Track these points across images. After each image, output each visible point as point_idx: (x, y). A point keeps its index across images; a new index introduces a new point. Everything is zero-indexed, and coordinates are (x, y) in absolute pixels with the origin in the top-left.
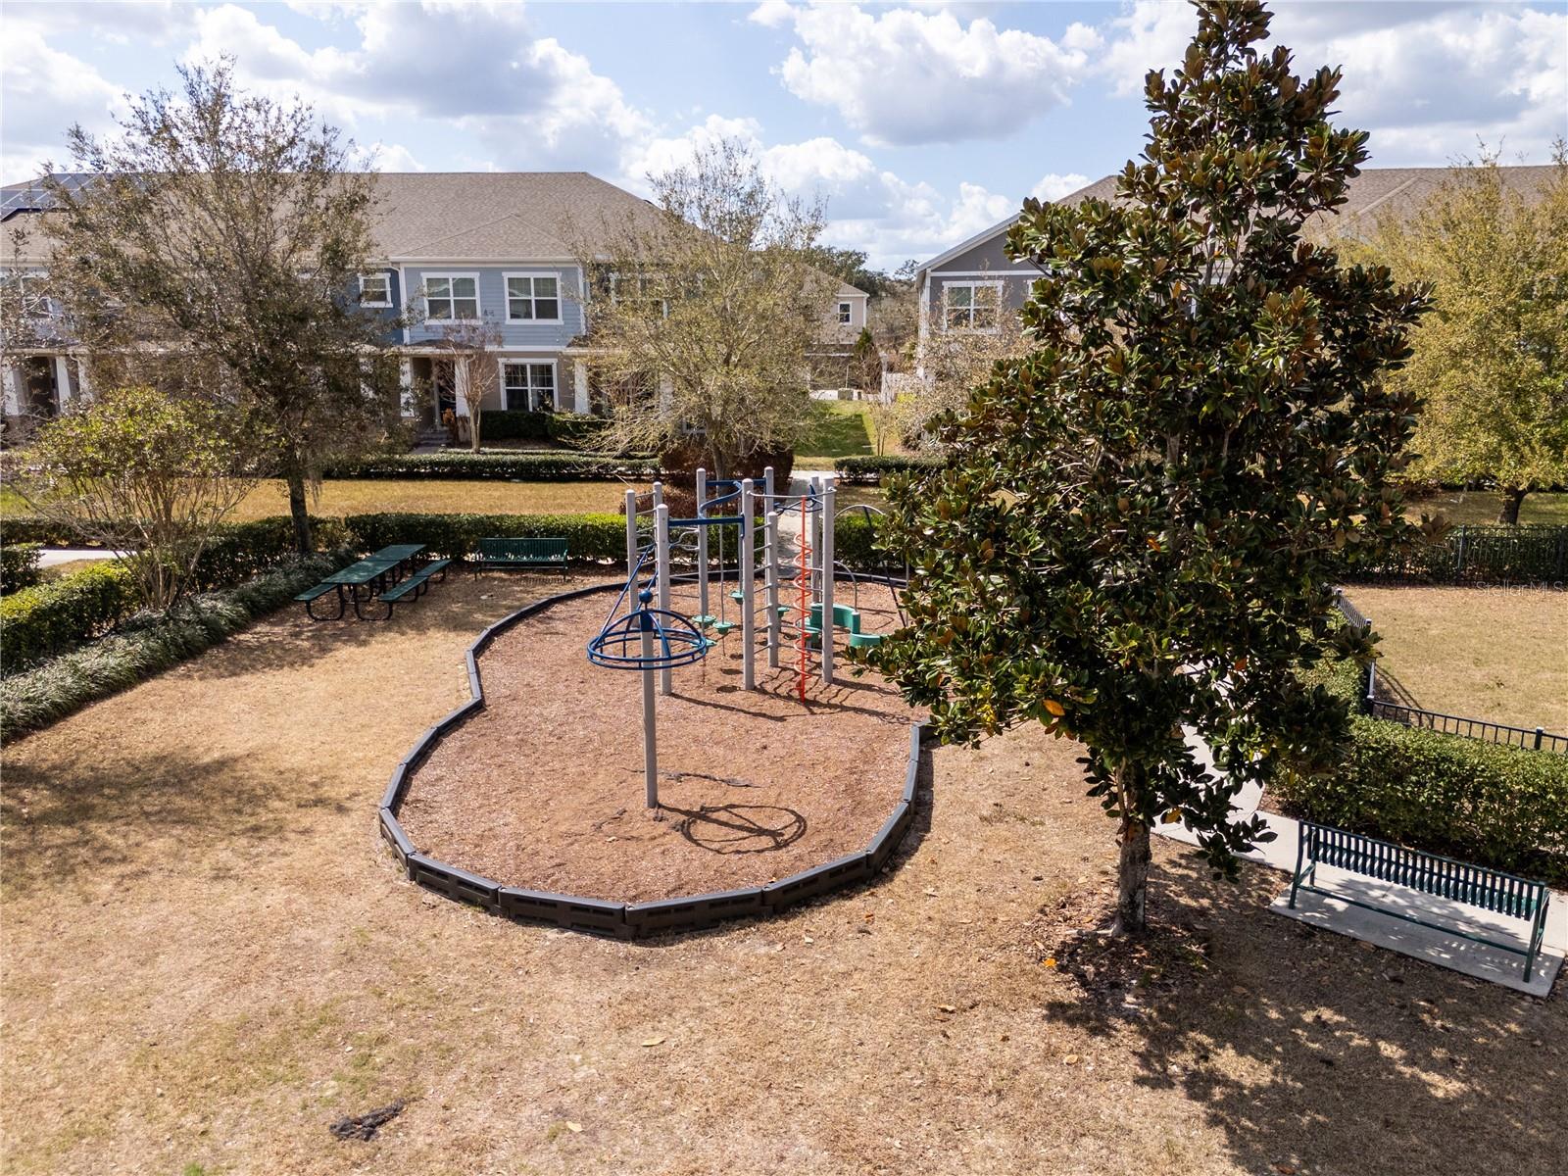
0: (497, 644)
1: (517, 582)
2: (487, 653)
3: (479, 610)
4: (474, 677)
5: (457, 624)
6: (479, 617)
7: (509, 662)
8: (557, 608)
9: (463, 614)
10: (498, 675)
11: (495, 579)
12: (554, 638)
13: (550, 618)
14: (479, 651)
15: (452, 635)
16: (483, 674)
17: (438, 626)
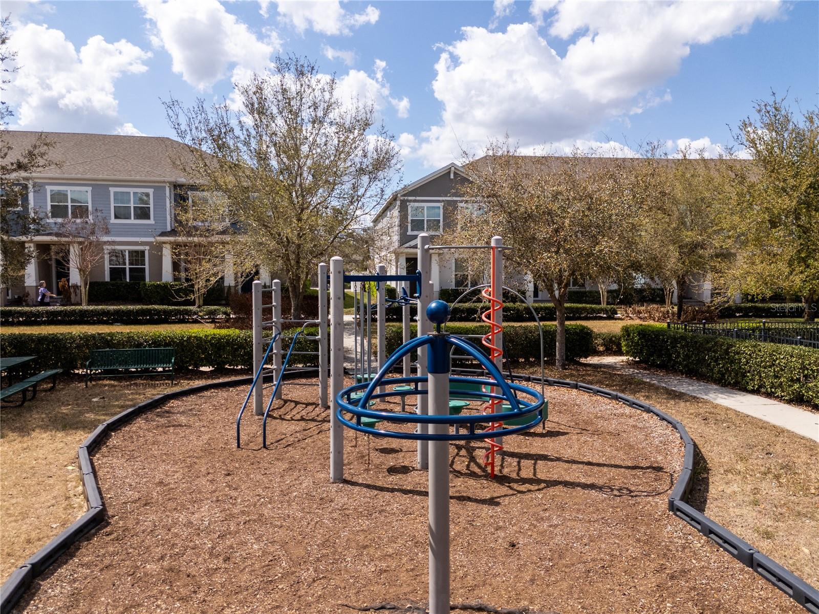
0: (115, 440)
1: (127, 387)
2: (104, 449)
3: (91, 410)
4: (89, 480)
5: (67, 424)
6: (91, 416)
7: (131, 458)
8: (174, 403)
9: (74, 415)
10: (120, 473)
11: (105, 385)
12: (178, 430)
13: (168, 412)
14: (93, 448)
15: (60, 435)
16: (100, 474)
17: (45, 428)
